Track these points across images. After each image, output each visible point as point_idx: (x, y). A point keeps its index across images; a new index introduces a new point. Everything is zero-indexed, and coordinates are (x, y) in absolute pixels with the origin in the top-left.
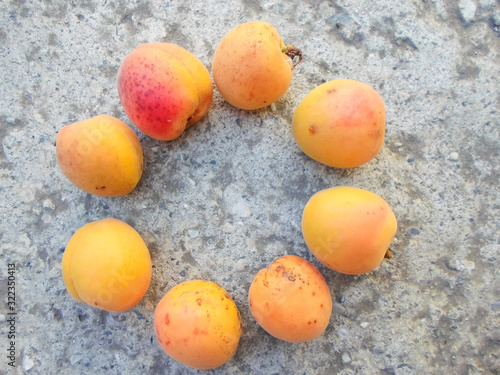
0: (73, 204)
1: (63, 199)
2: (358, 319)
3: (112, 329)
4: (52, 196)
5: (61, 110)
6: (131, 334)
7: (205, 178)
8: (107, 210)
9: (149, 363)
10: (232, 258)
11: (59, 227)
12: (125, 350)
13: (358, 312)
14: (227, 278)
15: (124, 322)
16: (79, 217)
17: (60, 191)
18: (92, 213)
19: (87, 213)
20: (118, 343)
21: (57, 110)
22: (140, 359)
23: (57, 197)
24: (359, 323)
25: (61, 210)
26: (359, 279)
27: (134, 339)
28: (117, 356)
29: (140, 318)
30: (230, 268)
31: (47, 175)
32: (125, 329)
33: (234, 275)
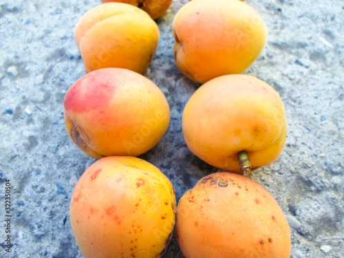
0: (34, 73)
1: (27, 69)
2: (318, 240)
3: (27, 199)
4: (18, 65)
5: (52, 5)
6: (45, 209)
7: (160, 68)
8: (62, 83)
9: (54, 250)
10: (174, 144)
11: (14, 90)
12: (32, 228)
13: (317, 231)
14: (165, 164)
15: (42, 194)
16: (35, 85)
17: (26, 62)
18: (48, 83)
19: (43, 83)
20: (27, 218)
21: (49, 5)
22: (45, 243)
23: (22, 66)
24: (319, 245)
25: (22, 77)
26: (318, 191)
27: (45, 215)
28: (20, 234)
29: (59, 193)
30: (171, 154)
31: (21, 48)
32: (39, 203)
33: (174, 162)
